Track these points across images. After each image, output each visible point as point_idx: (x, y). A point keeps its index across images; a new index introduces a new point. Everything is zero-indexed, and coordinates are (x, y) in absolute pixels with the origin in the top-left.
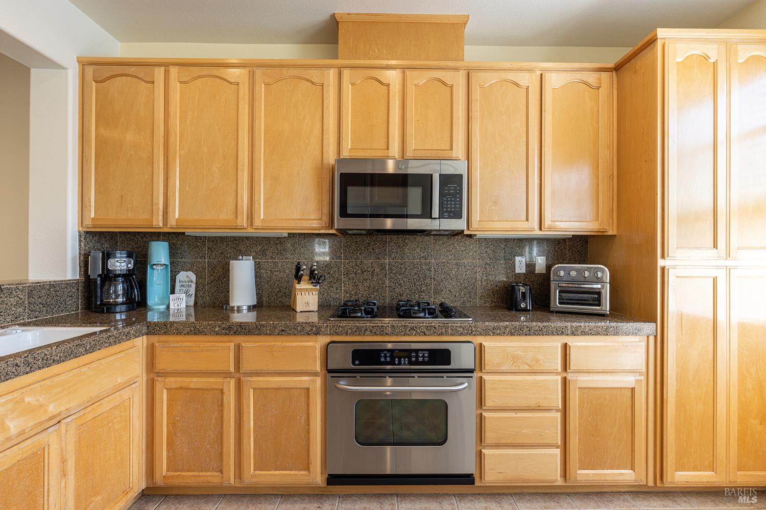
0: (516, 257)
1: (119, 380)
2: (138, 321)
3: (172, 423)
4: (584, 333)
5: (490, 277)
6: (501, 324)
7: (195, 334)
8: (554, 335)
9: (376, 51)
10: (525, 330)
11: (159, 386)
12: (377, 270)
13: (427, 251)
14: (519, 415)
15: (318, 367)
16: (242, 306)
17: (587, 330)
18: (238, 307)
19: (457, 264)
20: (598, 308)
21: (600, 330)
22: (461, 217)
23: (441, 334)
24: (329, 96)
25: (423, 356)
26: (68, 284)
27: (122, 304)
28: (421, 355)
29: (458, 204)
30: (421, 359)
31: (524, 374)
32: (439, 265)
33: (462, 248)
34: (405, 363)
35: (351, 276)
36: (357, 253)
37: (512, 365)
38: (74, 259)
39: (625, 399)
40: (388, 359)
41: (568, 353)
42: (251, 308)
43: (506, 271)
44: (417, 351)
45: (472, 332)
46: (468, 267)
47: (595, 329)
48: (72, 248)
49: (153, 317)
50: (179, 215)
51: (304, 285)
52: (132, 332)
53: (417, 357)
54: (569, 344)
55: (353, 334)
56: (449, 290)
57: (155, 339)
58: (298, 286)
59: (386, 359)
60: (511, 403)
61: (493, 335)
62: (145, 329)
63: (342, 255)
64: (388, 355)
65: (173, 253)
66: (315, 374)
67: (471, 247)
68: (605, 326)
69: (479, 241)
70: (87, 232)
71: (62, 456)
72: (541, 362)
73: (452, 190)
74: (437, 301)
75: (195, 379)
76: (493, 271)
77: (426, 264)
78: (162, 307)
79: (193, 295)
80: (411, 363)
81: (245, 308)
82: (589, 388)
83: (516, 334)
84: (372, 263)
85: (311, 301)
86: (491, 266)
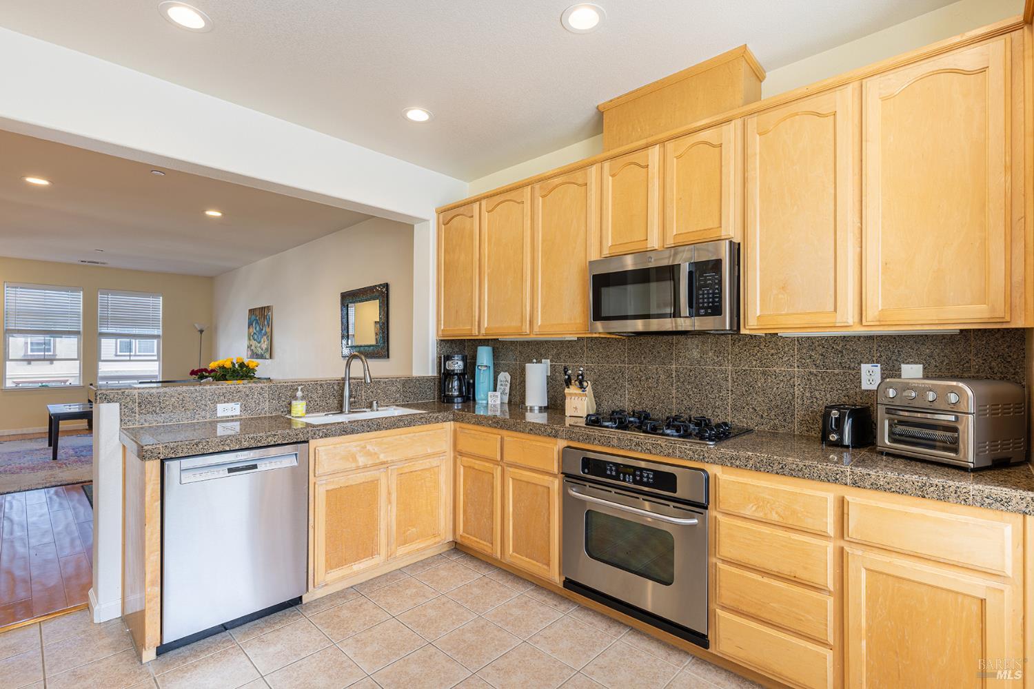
0: (862, 365)
1: (429, 451)
2: (446, 410)
3: (466, 495)
4: (875, 487)
5: (817, 393)
6: (742, 453)
7: (478, 424)
8: (822, 481)
9: (639, 130)
10: (776, 467)
11: (458, 462)
12: (663, 377)
13: (722, 355)
14: (766, 580)
15: (555, 469)
16: (534, 407)
17: (882, 483)
18: (531, 407)
19: (764, 373)
20: (952, 454)
21: (907, 485)
22: (720, 314)
23: (668, 455)
24: (591, 195)
25: (648, 477)
26: (428, 379)
27: (458, 397)
28: (645, 475)
29: (717, 297)
30: (645, 480)
31: (777, 527)
32: (739, 373)
33: (773, 351)
34: (629, 481)
35: (635, 383)
36: (641, 357)
37: (755, 511)
38: (433, 361)
39: (964, 614)
40: (614, 473)
41: (845, 511)
42: (541, 409)
43: (845, 386)
44: (641, 470)
45: (704, 458)
46: (781, 378)
47: (898, 484)
48: (432, 352)
49: (480, 411)
50: (488, 325)
51: (573, 390)
52: (440, 417)
53: (641, 476)
54: (848, 498)
55: (584, 441)
56: (753, 408)
57: (458, 424)
58: (567, 391)
59: (611, 473)
60: (754, 560)
61: (731, 466)
62: (451, 417)
63: (626, 359)
64: (614, 468)
65: (496, 355)
66: (554, 476)
67: (786, 349)
68: (918, 482)
69: (798, 341)
70: (442, 340)
71: (388, 490)
72: (799, 515)
73: (709, 280)
74: (736, 420)
75: (477, 462)
76: (822, 385)
77: (722, 372)
78: (485, 402)
79: (508, 394)
80: (635, 482)
81: (536, 408)
82: (888, 575)
83: (762, 469)
84: (657, 369)
85: (579, 407)
86: (819, 378)
